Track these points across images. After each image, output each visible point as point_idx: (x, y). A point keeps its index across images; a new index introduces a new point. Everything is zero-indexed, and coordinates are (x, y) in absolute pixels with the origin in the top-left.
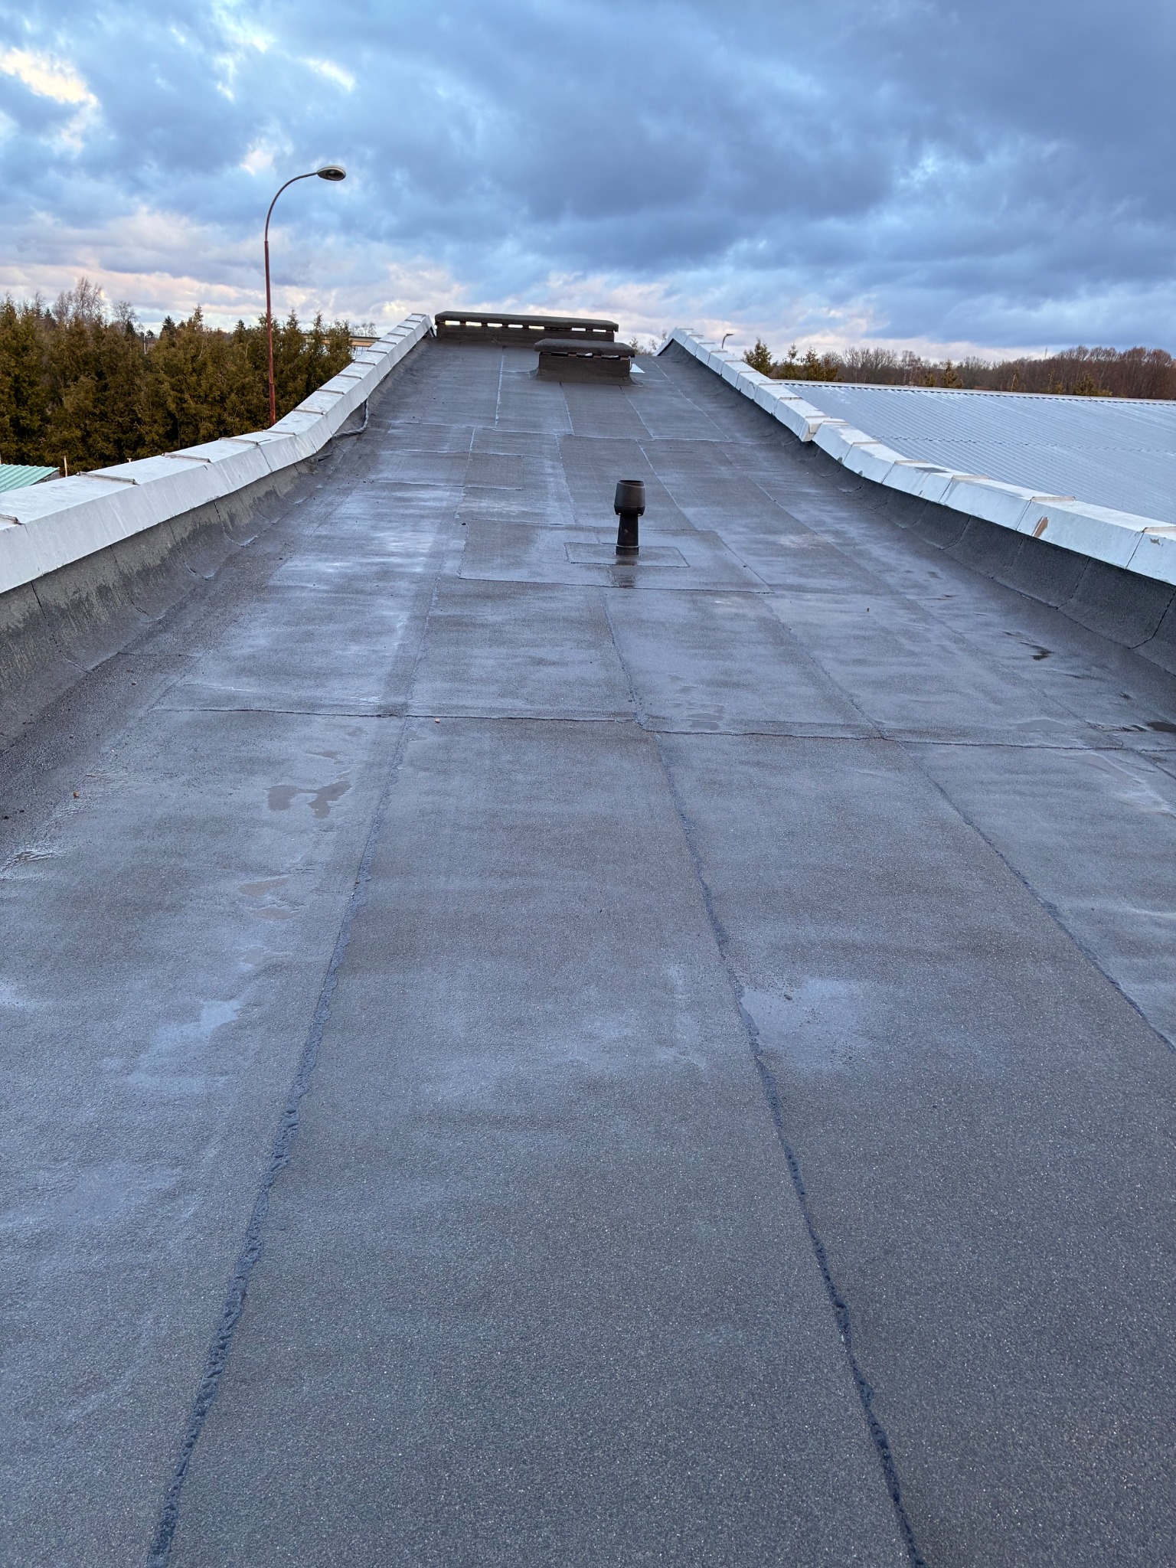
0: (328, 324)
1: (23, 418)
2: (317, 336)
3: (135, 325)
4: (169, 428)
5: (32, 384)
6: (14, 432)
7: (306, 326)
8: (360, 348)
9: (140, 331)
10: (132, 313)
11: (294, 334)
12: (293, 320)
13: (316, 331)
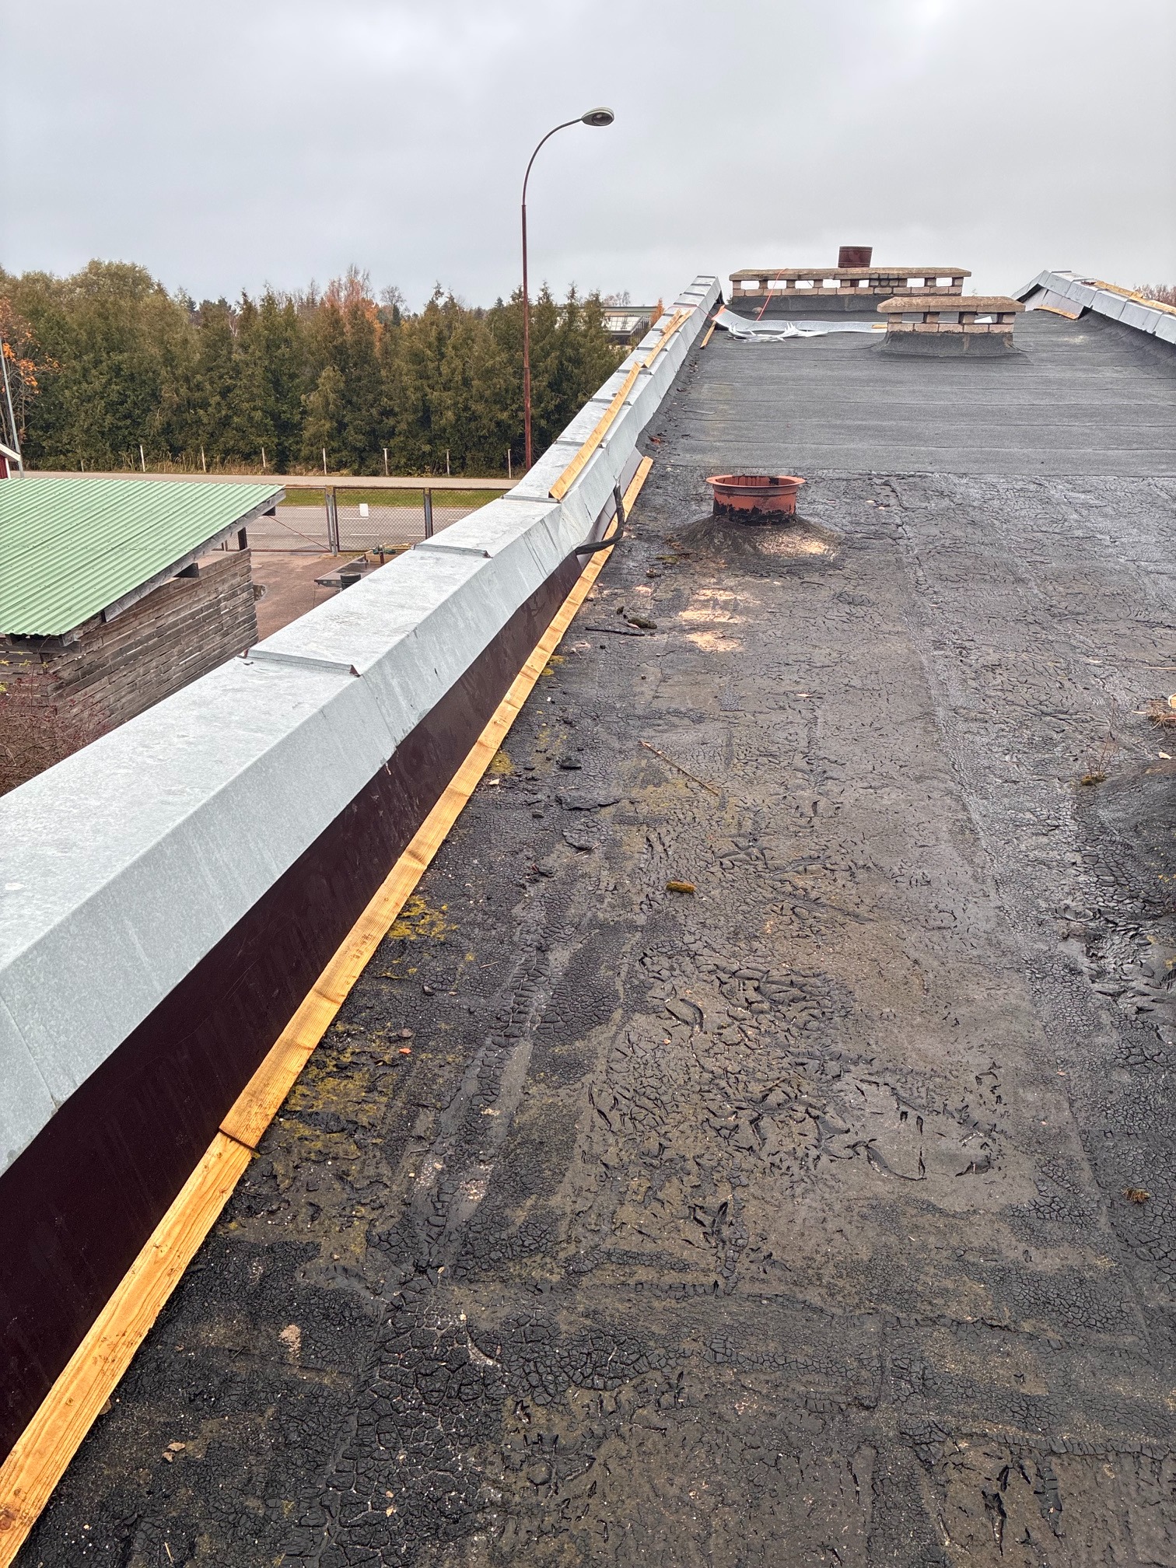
0: (583, 296)
1: (284, 412)
2: (572, 310)
3: (401, 309)
4: (420, 415)
5: (292, 376)
6: (275, 426)
7: (560, 299)
8: (615, 319)
9: (407, 313)
10: (399, 297)
11: (547, 309)
12: (546, 294)
13: (571, 305)
